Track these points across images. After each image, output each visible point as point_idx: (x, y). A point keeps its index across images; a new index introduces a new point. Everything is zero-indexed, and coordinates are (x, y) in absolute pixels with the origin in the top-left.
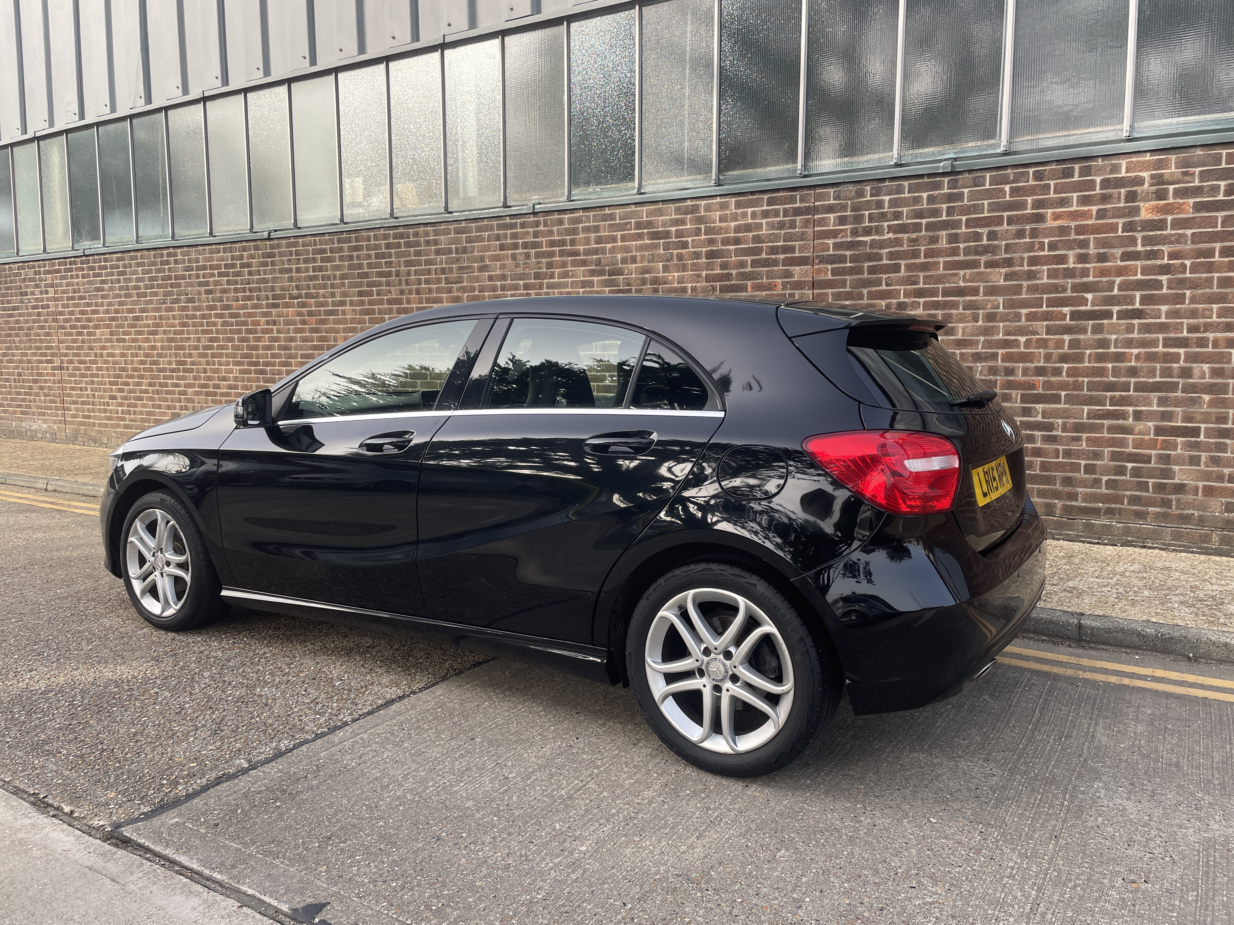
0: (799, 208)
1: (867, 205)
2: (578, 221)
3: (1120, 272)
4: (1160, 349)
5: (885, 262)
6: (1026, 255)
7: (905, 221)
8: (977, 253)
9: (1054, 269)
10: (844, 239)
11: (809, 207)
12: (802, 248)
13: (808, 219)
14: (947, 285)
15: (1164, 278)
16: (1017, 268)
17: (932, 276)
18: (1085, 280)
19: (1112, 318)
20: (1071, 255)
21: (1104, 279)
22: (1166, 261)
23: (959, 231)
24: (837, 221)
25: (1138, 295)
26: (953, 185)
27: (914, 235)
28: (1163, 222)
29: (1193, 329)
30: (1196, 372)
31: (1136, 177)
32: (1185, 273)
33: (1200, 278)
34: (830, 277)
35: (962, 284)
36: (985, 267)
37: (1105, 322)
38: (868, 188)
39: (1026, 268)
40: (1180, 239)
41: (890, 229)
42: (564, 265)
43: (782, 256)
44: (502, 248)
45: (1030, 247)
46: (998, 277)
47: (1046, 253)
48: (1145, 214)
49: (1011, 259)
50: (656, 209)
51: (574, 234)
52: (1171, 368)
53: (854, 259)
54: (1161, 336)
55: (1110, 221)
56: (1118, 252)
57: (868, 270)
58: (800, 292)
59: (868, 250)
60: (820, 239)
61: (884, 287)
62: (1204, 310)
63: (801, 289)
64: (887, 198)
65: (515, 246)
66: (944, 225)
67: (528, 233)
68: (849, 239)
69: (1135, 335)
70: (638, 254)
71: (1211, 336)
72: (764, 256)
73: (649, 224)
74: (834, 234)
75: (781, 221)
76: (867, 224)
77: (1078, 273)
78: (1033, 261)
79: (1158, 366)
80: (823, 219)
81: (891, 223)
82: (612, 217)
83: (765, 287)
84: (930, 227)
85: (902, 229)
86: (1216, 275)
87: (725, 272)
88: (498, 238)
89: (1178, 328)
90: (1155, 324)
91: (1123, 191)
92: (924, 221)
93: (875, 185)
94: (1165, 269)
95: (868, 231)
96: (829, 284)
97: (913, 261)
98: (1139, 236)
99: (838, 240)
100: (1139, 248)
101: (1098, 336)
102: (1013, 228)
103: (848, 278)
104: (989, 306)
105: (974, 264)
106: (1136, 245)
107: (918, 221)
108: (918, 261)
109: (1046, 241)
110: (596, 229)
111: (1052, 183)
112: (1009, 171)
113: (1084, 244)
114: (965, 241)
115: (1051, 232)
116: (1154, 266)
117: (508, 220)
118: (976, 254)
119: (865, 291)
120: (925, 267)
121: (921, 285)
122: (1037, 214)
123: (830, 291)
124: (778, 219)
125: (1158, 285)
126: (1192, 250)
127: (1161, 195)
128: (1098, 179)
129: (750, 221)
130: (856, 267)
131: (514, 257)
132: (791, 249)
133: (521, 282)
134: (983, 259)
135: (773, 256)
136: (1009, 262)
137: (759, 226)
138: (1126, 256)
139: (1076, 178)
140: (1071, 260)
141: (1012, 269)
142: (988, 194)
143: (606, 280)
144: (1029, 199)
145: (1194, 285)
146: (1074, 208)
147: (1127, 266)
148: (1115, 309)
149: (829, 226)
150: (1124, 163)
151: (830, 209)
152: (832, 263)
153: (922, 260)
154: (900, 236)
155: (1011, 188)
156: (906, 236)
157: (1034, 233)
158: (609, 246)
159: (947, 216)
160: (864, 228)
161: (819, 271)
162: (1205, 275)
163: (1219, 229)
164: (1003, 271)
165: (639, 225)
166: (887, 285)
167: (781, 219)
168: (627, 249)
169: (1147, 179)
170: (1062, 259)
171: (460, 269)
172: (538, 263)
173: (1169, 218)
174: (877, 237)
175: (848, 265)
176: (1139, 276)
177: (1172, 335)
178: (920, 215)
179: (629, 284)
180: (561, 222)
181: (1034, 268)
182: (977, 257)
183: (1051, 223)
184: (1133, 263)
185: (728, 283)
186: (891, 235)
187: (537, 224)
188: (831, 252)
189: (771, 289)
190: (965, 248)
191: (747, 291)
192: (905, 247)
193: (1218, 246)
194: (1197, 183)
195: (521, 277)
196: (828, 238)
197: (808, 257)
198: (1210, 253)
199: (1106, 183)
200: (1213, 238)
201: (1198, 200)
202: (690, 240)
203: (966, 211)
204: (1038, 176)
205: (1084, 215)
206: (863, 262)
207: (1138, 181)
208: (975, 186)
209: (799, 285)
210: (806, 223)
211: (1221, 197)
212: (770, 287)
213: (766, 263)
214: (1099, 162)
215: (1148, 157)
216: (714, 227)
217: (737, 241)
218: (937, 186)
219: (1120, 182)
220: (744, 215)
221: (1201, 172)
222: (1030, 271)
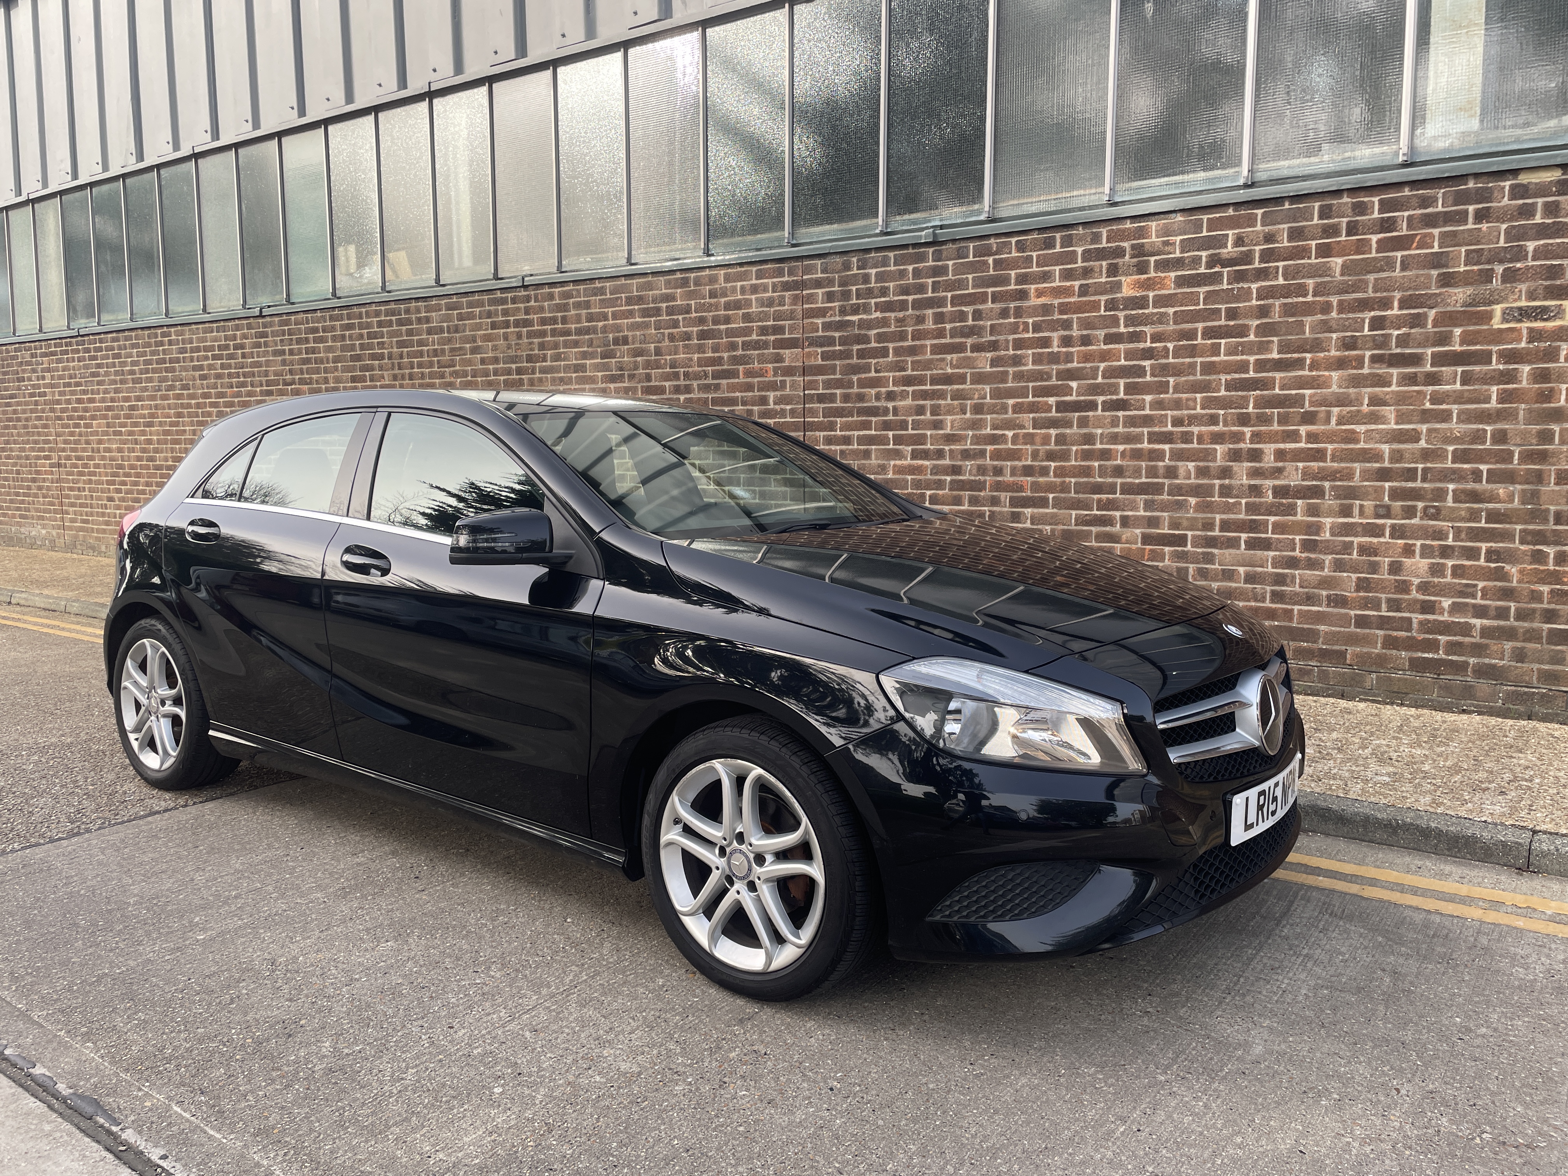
0: (787, 282)
1: (854, 280)
2: (567, 295)
3: (1104, 356)
4: (1145, 445)
5: (873, 345)
6: (1011, 337)
7: (892, 297)
8: (963, 335)
9: (1039, 353)
10: (832, 319)
11: (797, 281)
12: (792, 329)
13: (797, 295)
14: (935, 372)
15: (1147, 363)
16: (1003, 353)
17: (919, 361)
18: (1069, 365)
19: (1096, 409)
20: (1055, 336)
21: (1088, 365)
22: (1148, 344)
23: (945, 310)
24: (825, 297)
25: (1122, 382)
26: (938, 257)
27: (901, 315)
28: (1145, 298)
29: (1177, 422)
30: (1182, 472)
31: (1118, 247)
32: (1167, 357)
33: (1183, 364)
34: (820, 362)
35: (949, 371)
36: (972, 352)
37: (1091, 414)
38: (855, 260)
39: (1012, 352)
40: (1162, 319)
41: (879, 307)
42: (556, 346)
43: (772, 338)
44: (494, 326)
45: (1014, 329)
46: (984, 362)
47: (1030, 335)
48: (1127, 292)
49: (996, 342)
50: (645, 283)
51: (565, 311)
52: (1156, 467)
53: (843, 341)
54: (1146, 430)
55: (1092, 298)
56: (1101, 333)
57: (857, 354)
58: (791, 378)
59: (857, 331)
60: (809, 317)
61: (873, 374)
62: (1188, 399)
63: (792, 375)
64: (873, 271)
65: (507, 325)
66: (930, 303)
67: (518, 309)
68: (838, 318)
69: (1120, 429)
70: (630, 334)
71: (1196, 430)
72: (755, 337)
73: (640, 300)
74: (822, 313)
75: (770, 297)
76: (855, 301)
77: (1062, 358)
78: (1019, 344)
79: (1143, 464)
80: (812, 295)
81: (878, 300)
82: (602, 291)
83: (756, 372)
84: (917, 305)
85: (888, 307)
86: (1199, 360)
87: (716, 355)
88: (489, 315)
89: (1162, 420)
90: (1140, 416)
91: (1104, 263)
92: (910, 298)
93: (862, 256)
94: (1148, 354)
95: (855, 310)
97: (901, 344)
98: (1121, 315)
99: (827, 320)
100: (1122, 329)
101: (1084, 431)
102: (998, 306)
103: (838, 363)
104: (976, 396)
105: (961, 348)
106: (1118, 326)
107: (905, 297)
108: (906, 344)
109: (1030, 321)
110: (587, 305)
111: (1034, 254)
112: (992, 241)
113: (1067, 325)
114: (952, 321)
115: (1034, 311)
116: (1137, 349)
117: (499, 294)
118: (962, 337)
119: (855, 378)
120: (913, 351)
121: (909, 372)
122: (1021, 290)
123: (820, 378)
124: (767, 295)
125: (1140, 371)
126: (1174, 331)
127: (1142, 268)
128: (1080, 250)
129: (740, 297)
130: (845, 350)
131: (506, 338)
132: (781, 329)
133: (514, 366)
134: (969, 341)
135: (764, 338)
136: (994, 346)
137: (748, 304)
138: (1110, 339)
139: (1058, 249)
140: (1055, 343)
141: (997, 353)
142: (972, 267)
143: (598, 364)
144: (1013, 273)
145: (1177, 371)
146: (1057, 283)
147: (1110, 350)
148: (1100, 399)
149: (817, 302)
150: (1104, 232)
152: (821, 346)
153: (909, 343)
154: (887, 315)
155: (994, 260)
156: (893, 315)
157: (1019, 312)
158: (601, 324)
159: (933, 292)
160: (852, 305)
161: (809, 355)
162: (1188, 360)
163: (1201, 306)
164: (989, 355)
165: (630, 301)
166: (877, 371)
167: (770, 294)
168: (618, 328)
169: (1128, 250)
170: (1047, 342)
171: (452, 350)
172: (531, 343)
173: (1151, 294)
174: (864, 317)
175: (838, 348)
176: (1123, 362)
177: (1156, 429)
178: (905, 291)
179: (621, 369)
180: (551, 297)
181: (1019, 352)
182: (963, 340)
183: (1034, 301)
184: (1117, 346)
185: (720, 368)
186: (878, 314)
187: (528, 299)
188: (820, 333)
189: (762, 376)
190: (951, 329)
191: (739, 378)
192: (893, 328)
193: (1200, 326)
194: (1178, 254)
195: (513, 360)
196: (817, 317)
197: (798, 339)
198: (1191, 335)
199: (1088, 255)
200: (1195, 317)
201: (1179, 273)
202: (680, 317)
203: (951, 286)
204: (1021, 247)
205: (1067, 292)
206: (852, 345)
207: (1119, 253)
208: (959, 258)
209: (789, 371)
210: (795, 300)
211: (1202, 270)
212: (761, 373)
213: (757, 345)
214: (1081, 230)
215: (1128, 225)
216: (704, 304)
217: (727, 320)
218: (922, 258)
219: (1101, 254)
220: (734, 290)
221: (1182, 241)
222: (1016, 356)
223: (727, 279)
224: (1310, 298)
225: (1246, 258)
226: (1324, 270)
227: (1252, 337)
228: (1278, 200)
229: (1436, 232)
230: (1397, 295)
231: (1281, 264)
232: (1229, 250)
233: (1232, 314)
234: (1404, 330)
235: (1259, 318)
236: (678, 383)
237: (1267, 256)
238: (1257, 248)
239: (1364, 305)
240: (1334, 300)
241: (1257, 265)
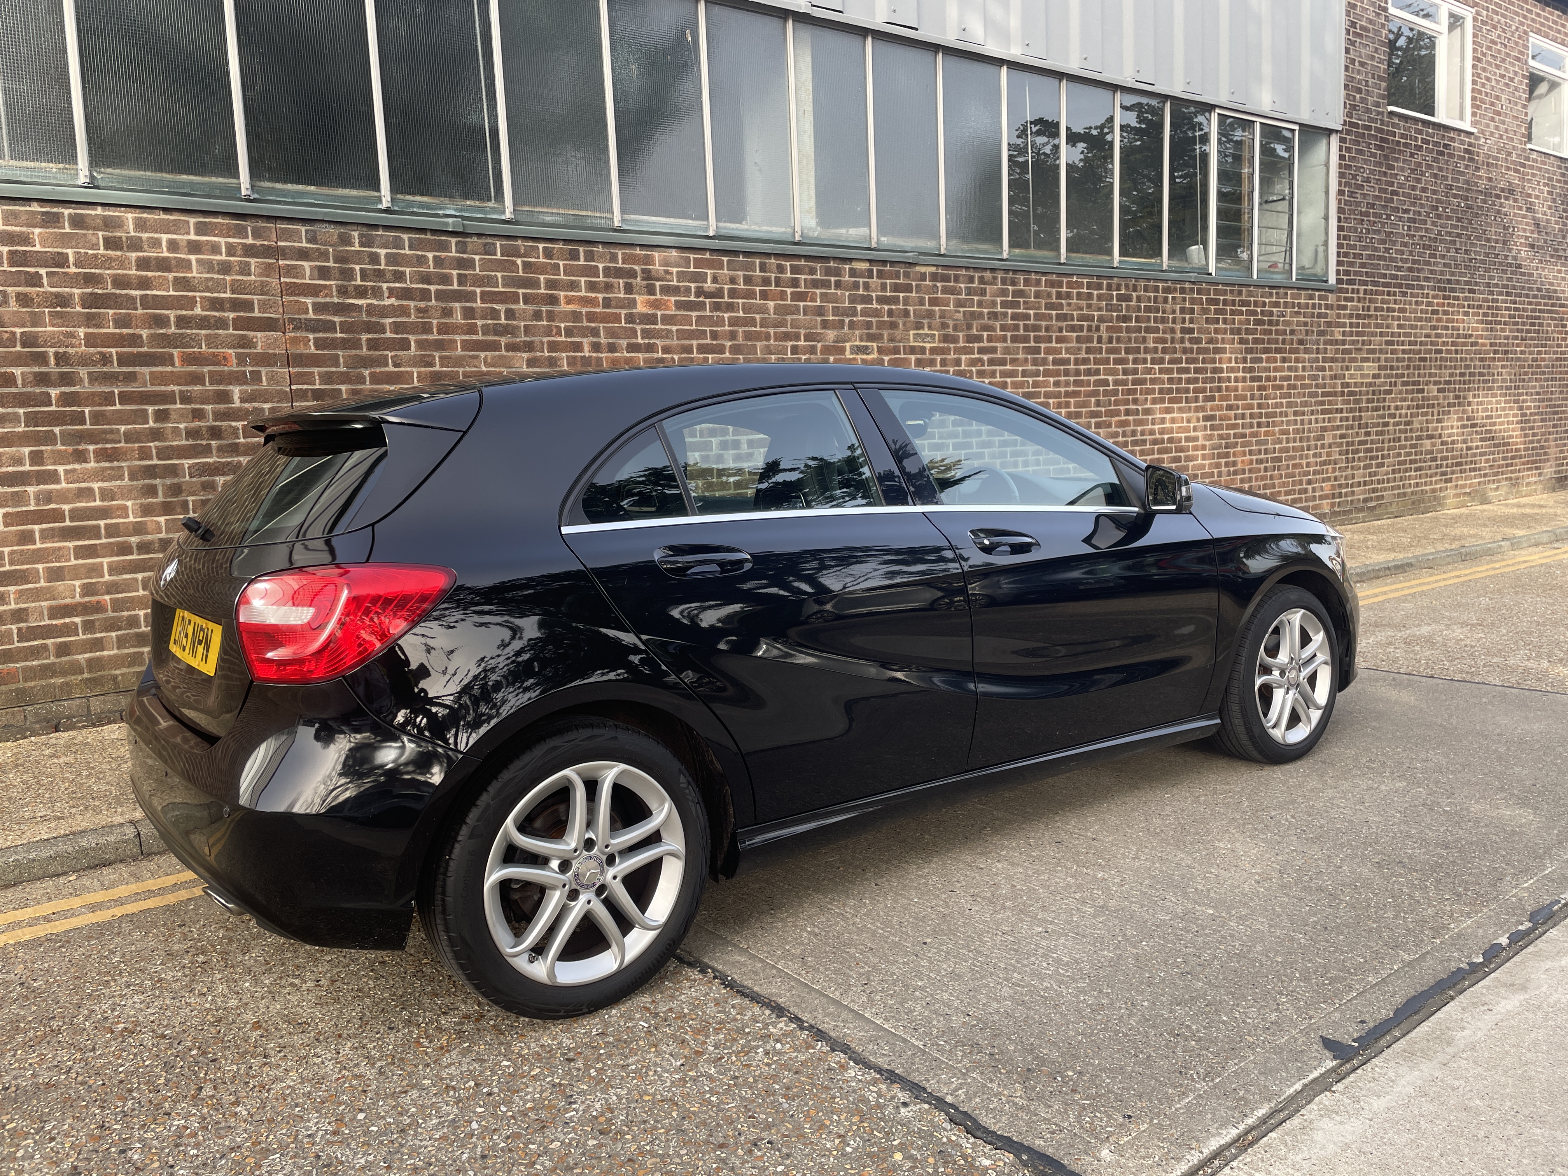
0: (252, 246)
1: (357, 257)
3: (628, 363)
5: (389, 335)
6: (545, 339)
7: (408, 284)
8: (496, 333)
9: (572, 357)
10: (328, 300)
11: (269, 247)
12: (263, 306)
13: (269, 264)
14: (468, 369)
16: (539, 354)
17: (449, 357)
20: (586, 342)
22: (660, 355)
23: (474, 305)
24: (316, 273)
26: (462, 249)
27: (422, 304)
28: (655, 316)
31: (631, 269)
34: (313, 350)
35: (484, 369)
36: (507, 350)
38: (356, 234)
39: (547, 354)
40: (668, 334)
41: (392, 292)
43: (232, 315)
45: (548, 332)
46: (520, 362)
47: (563, 339)
48: (641, 308)
49: (532, 342)
53: (346, 327)
55: (614, 311)
56: (624, 343)
57: (368, 345)
58: (269, 369)
59: (365, 318)
60: (291, 294)
61: (391, 368)
63: (270, 365)
64: (383, 252)
66: (458, 296)
68: (336, 300)
72: (198, 311)
74: (313, 291)
75: (225, 262)
76: (359, 282)
77: (593, 362)
78: (553, 347)
80: (294, 267)
81: (392, 285)
83: (206, 359)
84: (440, 295)
85: (407, 294)
87: (125, 331)
91: (621, 281)
92: (433, 288)
93: (365, 231)
94: (660, 363)
95: (361, 292)
96: (314, 360)
97: (424, 337)
98: (638, 328)
99: (320, 300)
100: (640, 341)
102: (530, 308)
103: (340, 353)
105: (495, 347)
106: (637, 337)
107: (425, 286)
108: (430, 337)
109: (563, 325)
111: (561, 263)
112: (519, 242)
113: (595, 333)
114: (484, 318)
115: (566, 316)
116: (652, 359)
118: (495, 334)
119: (366, 373)
120: (440, 345)
121: (437, 368)
122: (551, 295)
123: (316, 370)
124: (218, 257)
126: (677, 346)
127: (650, 290)
128: (601, 266)
129: (166, 254)
130: (349, 340)
132: (248, 306)
134: (503, 340)
135: (216, 314)
136: (529, 347)
137: (185, 265)
138: (631, 348)
139: (582, 262)
140: (586, 348)
141: (533, 354)
142: (500, 265)
144: (542, 277)
146: (583, 293)
147: (632, 358)
149: (303, 277)
150: (619, 253)
151: (303, 254)
152: (314, 331)
153: (435, 336)
154: (405, 303)
155: (524, 263)
156: (412, 304)
157: (551, 316)
159: (459, 285)
160: (357, 287)
161: (295, 341)
163: (694, 327)
164: (525, 355)
166: (395, 365)
167: (224, 257)
169: (639, 273)
170: (578, 347)
173: (659, 313)
174: (375, 302)
175: (339, 335)
178: (426, 279)
181: (554, 355)
182: (497, 338)
183: (564, 307)
184: (636, 355)
185: (135, 350)
186: (392, 301)
188: (311, 315)
189: (216, 364)
190: (482, 326)
191: (173, 365)
192: (413, 318)
193: (694, 343)
194: (675, 283)
196: (306, 295)
197: (277, 320)
198: (690, 349)
199: (607, 271)
200: (691, 335)
201: (678, 298)
202: (43, 271)
203: (479, 281)
204: (548, 254)
205: (592, 302)
206: (359, 333)
207: (632, 274)
208: (486, 254)
209: (265, 359)
210: (268, 270)
211: (692, 298)
212: (214, 360)
213: (204, 323)
214: (600, 249)
215: (638, 251)
216: (95, 256)
217: (144, 284)
218: (445, 247)
219: (619, 273)
220: (157, 243)
221: (678, 272)
222: (551, 358)
223: (141, 225)
224: (758, 329)
225: (719, 293)
226: (763, 310)
227: (727, 354)
228: (735, 253)
229: (818, 291)
230: (803, 332)
231: (740, 301)
232: (709, 285)
233: (715, 335)
234: (807, 356)
235: (731, 340)
236: (44, 369)
237: (733, 293)
238: (726, 287)
239: (786, 337)
240: (771, 331)
241: (726, 299)
